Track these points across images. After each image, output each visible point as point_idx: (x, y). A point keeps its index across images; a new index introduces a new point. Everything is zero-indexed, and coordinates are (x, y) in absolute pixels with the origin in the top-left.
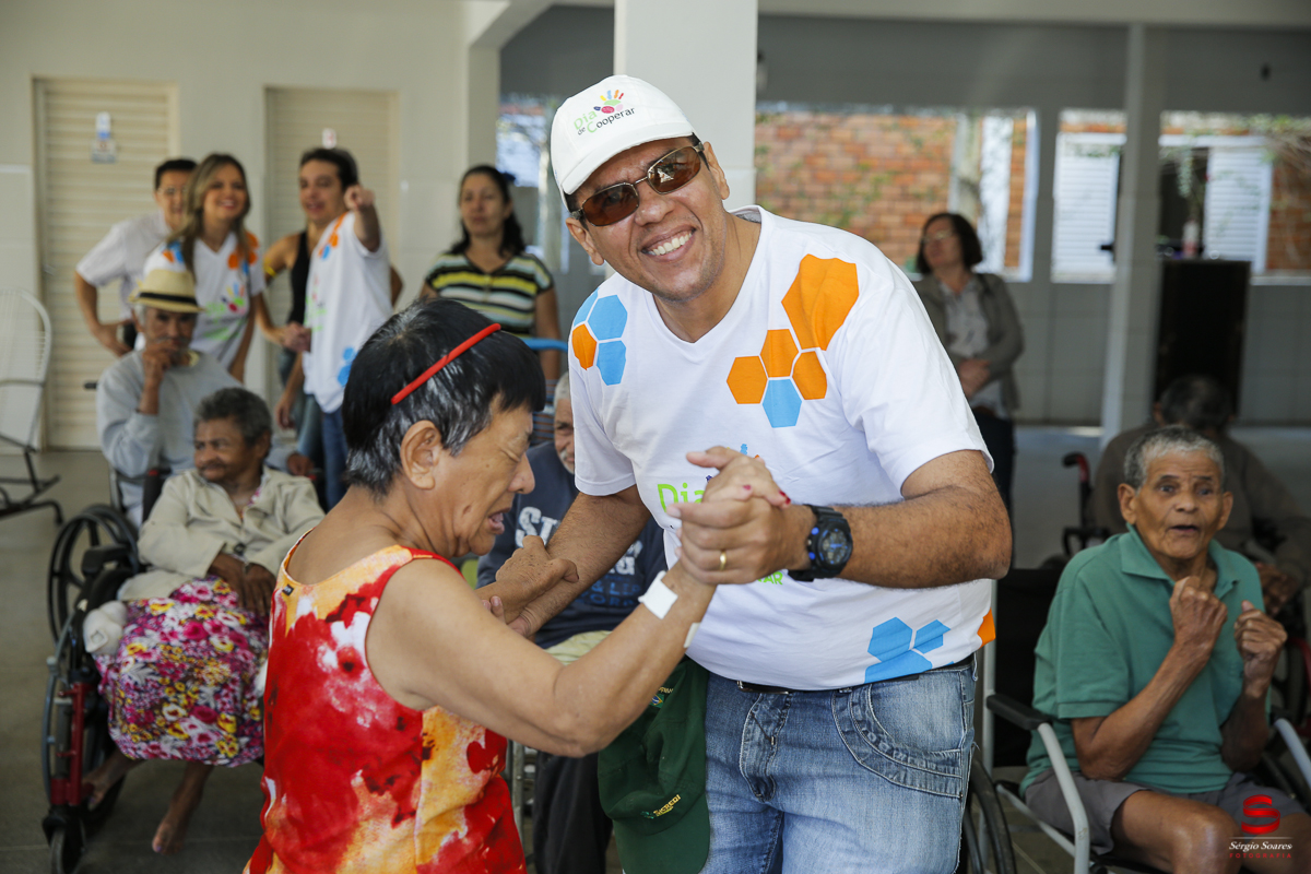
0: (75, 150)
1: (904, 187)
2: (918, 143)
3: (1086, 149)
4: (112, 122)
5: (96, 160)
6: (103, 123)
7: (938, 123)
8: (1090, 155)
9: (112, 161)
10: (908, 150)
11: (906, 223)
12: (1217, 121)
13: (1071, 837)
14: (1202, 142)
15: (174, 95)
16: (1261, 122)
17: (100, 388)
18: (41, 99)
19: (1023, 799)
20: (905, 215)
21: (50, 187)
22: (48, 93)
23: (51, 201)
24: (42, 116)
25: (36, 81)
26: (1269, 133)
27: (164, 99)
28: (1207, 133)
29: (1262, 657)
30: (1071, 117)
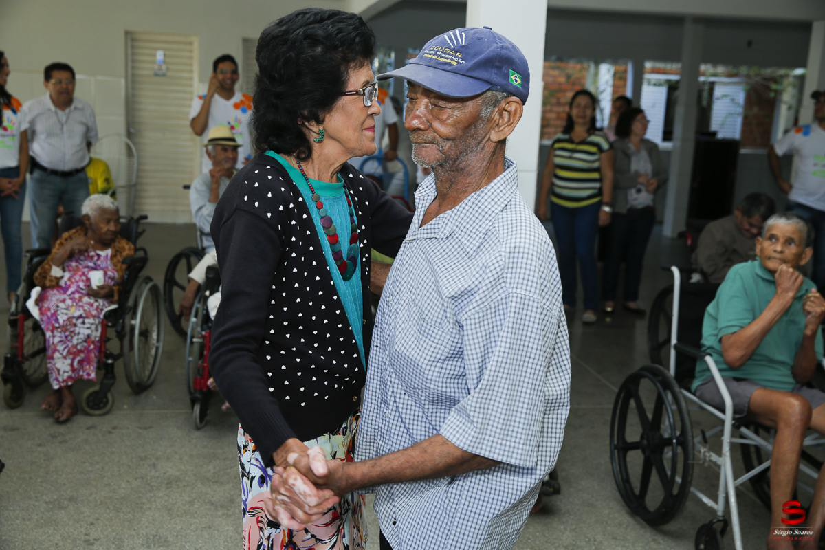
0: (145, 70)
1: (558, 99)
2: (568, 77)
3: (653, 82)
4: (165, 55)
5: (156, 75)
6: (160, 56)
7: (579, 66)
8: (655, 85)
9: (164, 75)
10: (562, 80)
11: (558, 118)
12: (720, 69)
13: (723, 411)
14: (712, 79)
15: (196, 41)
16: (744, 70)
17: (192, 187)
18: (129, 43)
19: (694, 394)
20: (558, 113)
21: (133, 88)
22: (133, 40)
23: (134, 96)
24: (130, 51)
25: (127, 33)
26: (748, 76)
27: (191, 43)
28: (715, 75)
29: (813, 314)
30: (648, 65)
